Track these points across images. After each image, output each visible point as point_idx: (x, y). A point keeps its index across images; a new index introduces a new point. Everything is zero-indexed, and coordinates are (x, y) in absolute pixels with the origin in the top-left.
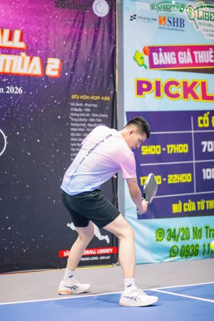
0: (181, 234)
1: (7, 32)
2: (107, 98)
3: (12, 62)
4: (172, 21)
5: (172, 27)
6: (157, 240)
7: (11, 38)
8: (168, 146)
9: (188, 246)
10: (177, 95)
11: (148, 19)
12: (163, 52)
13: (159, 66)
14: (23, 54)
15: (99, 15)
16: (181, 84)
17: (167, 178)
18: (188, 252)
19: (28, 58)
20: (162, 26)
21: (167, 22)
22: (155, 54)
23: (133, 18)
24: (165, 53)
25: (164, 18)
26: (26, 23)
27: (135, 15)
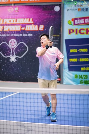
0: (84, 77)
1: (28, 19)
2: (58, 36)
3: (29, 28)
4: (83, 9)
5: (83, 11)
6: (75, 78)
7: (29, 21)
8: (80, 50)
9: (87, 81)
10: (84, 33)
11: (74, 10)
12: (79, 19)
13: (77, 24)
14: (33, 25)
15: (56, 11)
16: (86, 29)
17: (79, 60)
18: (87, 82)
19: (34, 26)
20: (79, 11)
21: (81, 10)
22: (76, 21)
23: (68, 10)
24: (80, 20)
25: (80, 9)
26: (34, 16)
27: (69, 9)
